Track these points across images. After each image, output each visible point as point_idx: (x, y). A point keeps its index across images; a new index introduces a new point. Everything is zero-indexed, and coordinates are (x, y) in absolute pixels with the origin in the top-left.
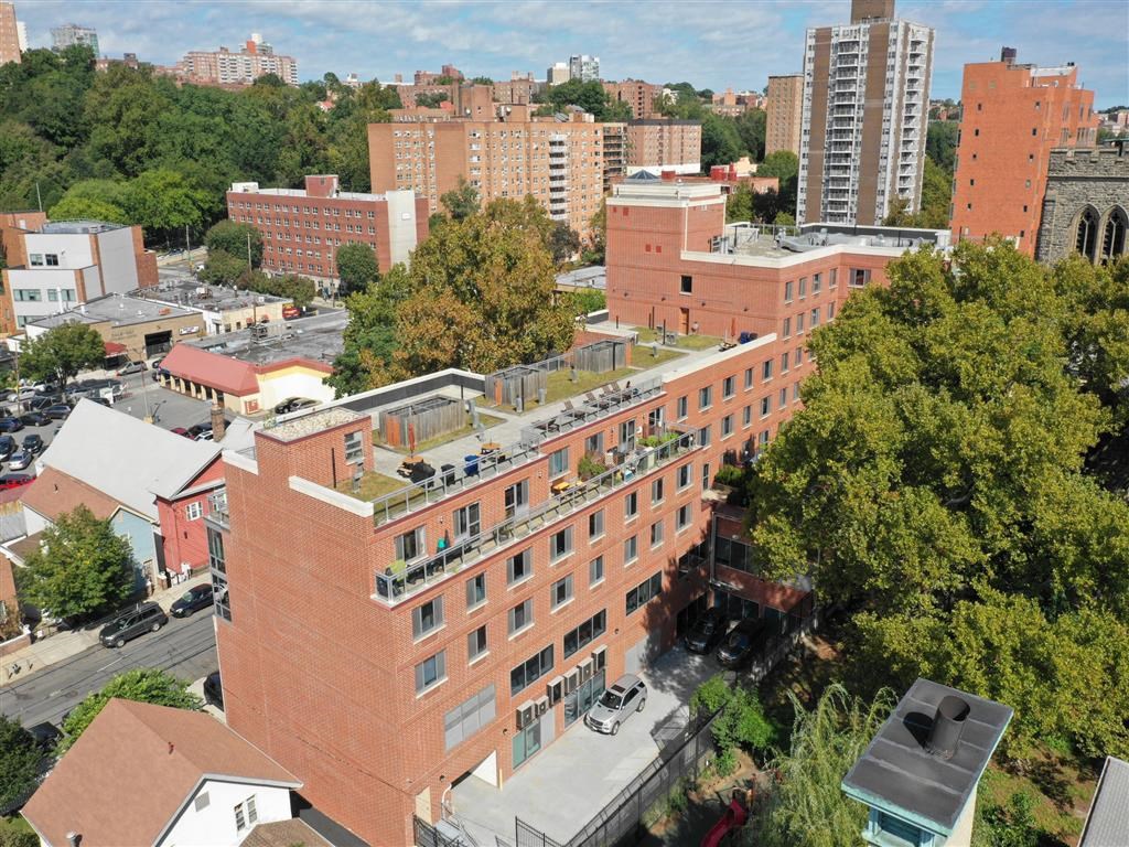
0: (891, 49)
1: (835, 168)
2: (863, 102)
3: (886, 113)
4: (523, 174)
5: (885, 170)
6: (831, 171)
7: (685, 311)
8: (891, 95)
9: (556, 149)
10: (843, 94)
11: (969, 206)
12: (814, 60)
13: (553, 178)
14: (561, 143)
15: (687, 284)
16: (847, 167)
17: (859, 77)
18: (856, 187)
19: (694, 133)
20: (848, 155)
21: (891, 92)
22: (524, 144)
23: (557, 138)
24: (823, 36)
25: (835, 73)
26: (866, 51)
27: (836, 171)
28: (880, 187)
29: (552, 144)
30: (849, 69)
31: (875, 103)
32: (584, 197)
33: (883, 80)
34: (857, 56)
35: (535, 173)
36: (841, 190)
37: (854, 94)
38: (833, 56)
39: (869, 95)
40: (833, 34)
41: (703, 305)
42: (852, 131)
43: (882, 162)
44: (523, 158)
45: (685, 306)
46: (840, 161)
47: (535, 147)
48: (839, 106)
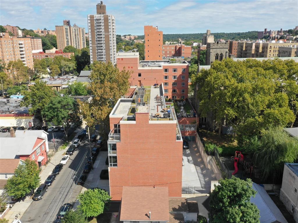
0: (109, 21)
1: (99, 49)
2: (104, 33)
3: (110, 36)
4: (12, 53)
5: (111, 50)
6: (98, 50)
7: (140, 81)
8: (111, 32)
9: (21, 46)
10: (99, 31)
11: (148, 56)
12: (91, 23)
13: (21, 55)
14: (22, 44)
15: (140, 75)
16: (102, 49)
17: (103, 27)
18: (105, 54)
19: (40, 41)
20: (102, 46)
21: (111, 31)
22: (11, 45)
23: (21, 43)
24: (92, 17)
25: (96, 26)
26: (103, 21)
27: (100, 50)
28: (111, 54)
29: (20, 44)
30: (99, 25)
31: (107, 34)
32: (29, 60)
33: (108, 29)
34: (101, 22)
35: (16, 53)
36: (101, 55)
37: (101, 31)
38: (95, 22)
39: (105, 31)
40: (94, 17)
41: (144, 79)
42: (102, 40)
43: (110, 48)
44: (12, 49)
45: (139, 80)
46: (100, 48)
47: (15, 45)
48: (98, 34)
